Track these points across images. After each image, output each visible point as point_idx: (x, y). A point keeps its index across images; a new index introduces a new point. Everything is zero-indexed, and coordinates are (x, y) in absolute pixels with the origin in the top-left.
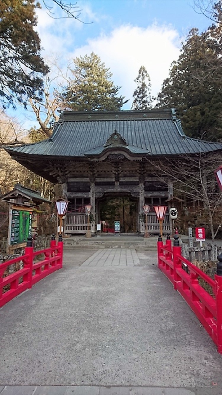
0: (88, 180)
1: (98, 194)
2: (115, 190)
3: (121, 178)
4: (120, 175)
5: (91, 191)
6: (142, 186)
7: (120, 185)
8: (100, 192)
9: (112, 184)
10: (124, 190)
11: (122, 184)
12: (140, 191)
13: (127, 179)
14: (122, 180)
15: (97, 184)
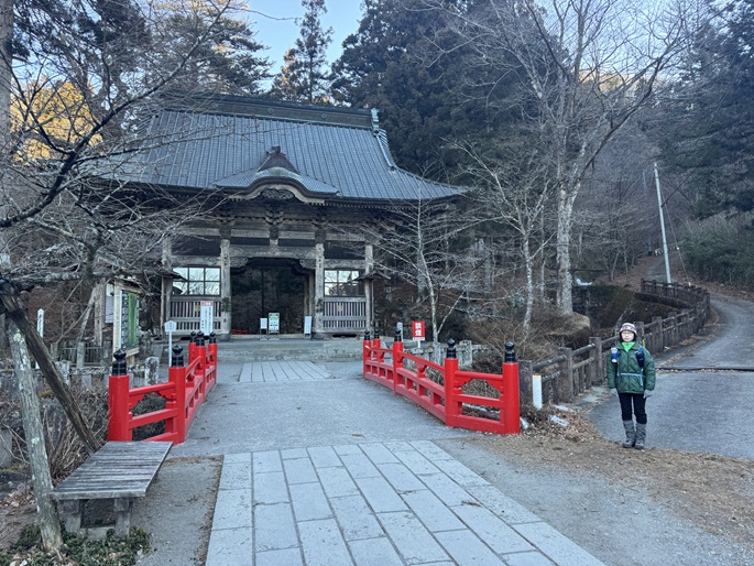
0: (215, 232)
1: (237, 261)
2: (269, 254)
3: (282, 233)
4: (280, 226)
5: (222, 254)
6: (320, 248)
7: (279, 244)
8: (240, 258)
9: (264, 242)
10: (288, 254)
11: (283, 243)
12: (318, 259)
13: (293, 235)
14: (283, 235)
15: (235, 242)
